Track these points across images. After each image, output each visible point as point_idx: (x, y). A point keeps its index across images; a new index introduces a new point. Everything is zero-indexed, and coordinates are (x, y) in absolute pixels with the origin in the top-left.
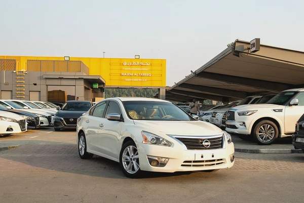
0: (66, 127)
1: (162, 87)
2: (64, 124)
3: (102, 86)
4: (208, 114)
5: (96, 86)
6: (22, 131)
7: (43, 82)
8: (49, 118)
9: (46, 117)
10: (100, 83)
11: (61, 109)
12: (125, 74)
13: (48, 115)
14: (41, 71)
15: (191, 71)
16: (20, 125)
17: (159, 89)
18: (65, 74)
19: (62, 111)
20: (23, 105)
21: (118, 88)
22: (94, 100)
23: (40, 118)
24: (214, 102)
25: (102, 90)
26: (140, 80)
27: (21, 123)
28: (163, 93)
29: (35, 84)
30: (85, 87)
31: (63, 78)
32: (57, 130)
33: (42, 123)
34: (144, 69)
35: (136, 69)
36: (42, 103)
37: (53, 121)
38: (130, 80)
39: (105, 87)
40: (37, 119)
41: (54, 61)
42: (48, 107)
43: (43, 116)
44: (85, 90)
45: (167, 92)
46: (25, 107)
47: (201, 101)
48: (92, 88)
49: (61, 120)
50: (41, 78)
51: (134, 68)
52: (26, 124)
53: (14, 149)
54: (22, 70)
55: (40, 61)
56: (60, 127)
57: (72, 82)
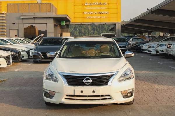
0: (43, 60)
1: (117, 23)
2: (42, 58)
3: (68, 23)
4: (163, 45)
5: (63, 23)
6: (8, 65)
7: (21, 21)
8: (28, 52)
9: (26, 52)
10: (67, 20)
11: (38, 45)
12: (87, 13)
13: (27, 50)
14: (18, 12)
15: (148, 9)
16: (6, 60)
17: (115, 24)
18: (38, 14)
19: (39, 47)
20: (6, 42)
21: (81, 24)
22: (61, 35)
23: (21, 52)
24: (162, 34)
25: (68, 26)
26: (99, 17)
27: (7, 58)
28: (118, 27)
29: (14, 24)
30: (54, 24)
31: (36, 18)
32: (36, 62)
33: (23, 57)
34: (103, 7)
35: (96, 8)
36: (21, 39)
37: (31, 55)
38: (91, 17)
39: (71, 24)
40: (19, 53)
41: (29, 4)
42: (26, 42)
43: (24, 51)
44: (54, 27)
45: (122, 26)
46: (8, 43)
47: (150, 33)
48: (60, 25)
49: (39, 54)
50: (19, 18)
51: (94, 8)
52: (11, 58)
53: (4, 82)
54: (3, 12)
55: (18, 4)
56: (38, 60)
57: (44, 21)
